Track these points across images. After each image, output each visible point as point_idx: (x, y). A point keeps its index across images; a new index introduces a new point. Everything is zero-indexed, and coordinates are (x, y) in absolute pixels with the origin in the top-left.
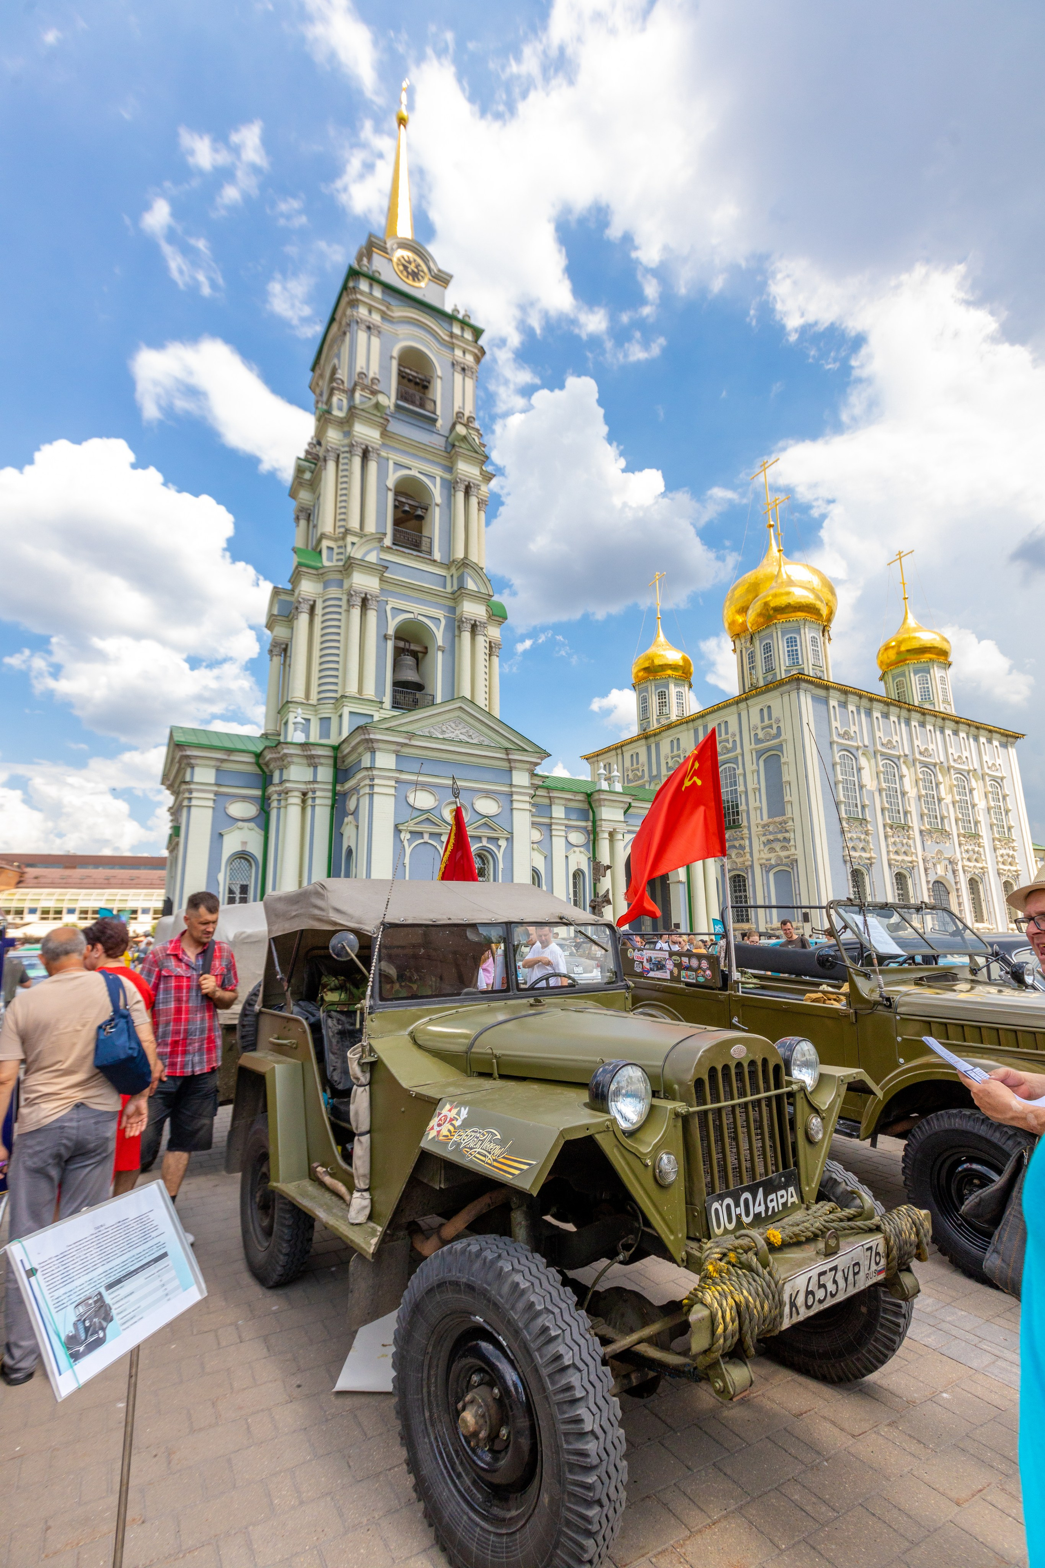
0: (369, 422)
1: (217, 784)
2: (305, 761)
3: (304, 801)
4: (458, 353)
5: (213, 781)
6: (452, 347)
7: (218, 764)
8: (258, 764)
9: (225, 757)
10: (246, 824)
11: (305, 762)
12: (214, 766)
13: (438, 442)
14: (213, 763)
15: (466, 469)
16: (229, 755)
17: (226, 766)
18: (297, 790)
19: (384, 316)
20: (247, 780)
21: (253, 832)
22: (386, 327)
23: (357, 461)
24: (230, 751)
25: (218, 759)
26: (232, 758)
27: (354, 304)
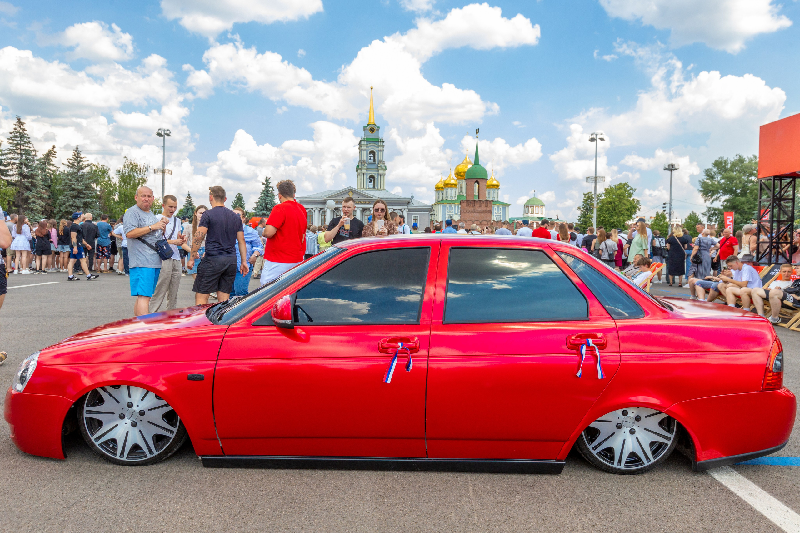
0: (364, 169)
4: (380, 148)
6: (379, 147)
13: (376, 166)
15: (381, 172)
19: (366, 147)
22: (367, 148)
23: (362, 176)
27: (362, 147)
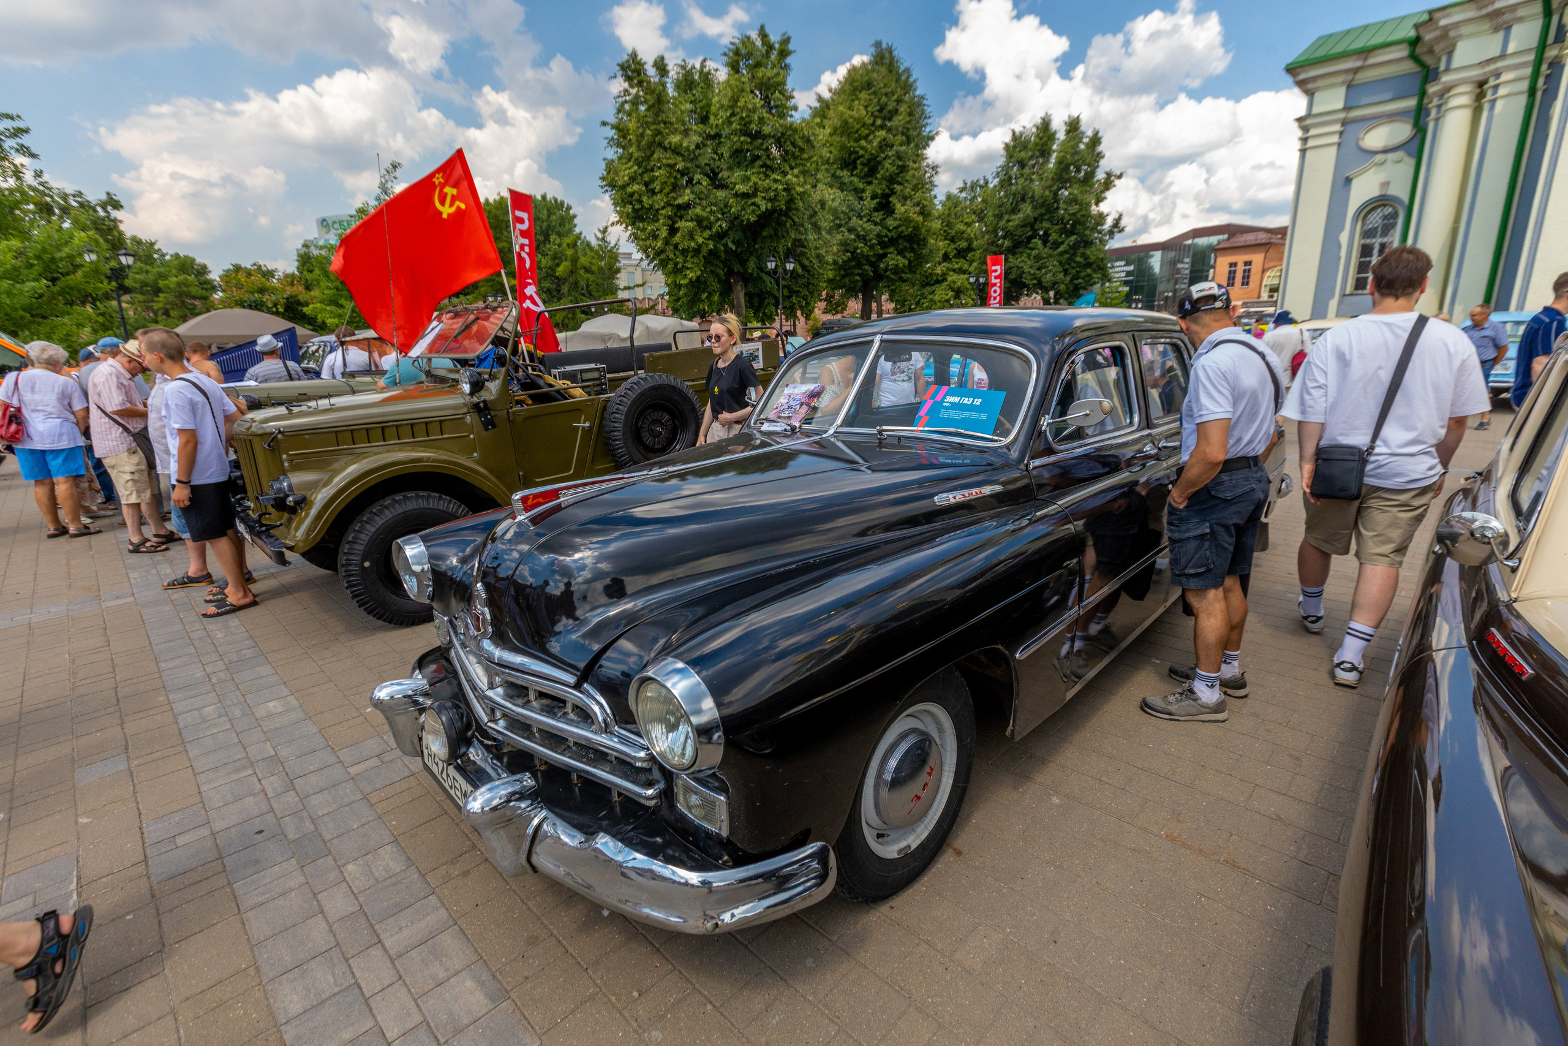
1: (1347, 108)
2: (1486, 25)
3: (1480, 96)
5: (1340, 105)
7: (1350, 77)
8: (1414, 57)
9: (1359, 64)
10: (1391, 156)
11: (1488, 26)
12: (1343, 83)
14: (1341, 79)
16: (1365, 59)
17: (1362, 77)
18: (1462, 82)
20: (1396, 87)
21: (1401, 165)
24: (1366, 52)
25: (1347, 71)
26: (1371, 61)
